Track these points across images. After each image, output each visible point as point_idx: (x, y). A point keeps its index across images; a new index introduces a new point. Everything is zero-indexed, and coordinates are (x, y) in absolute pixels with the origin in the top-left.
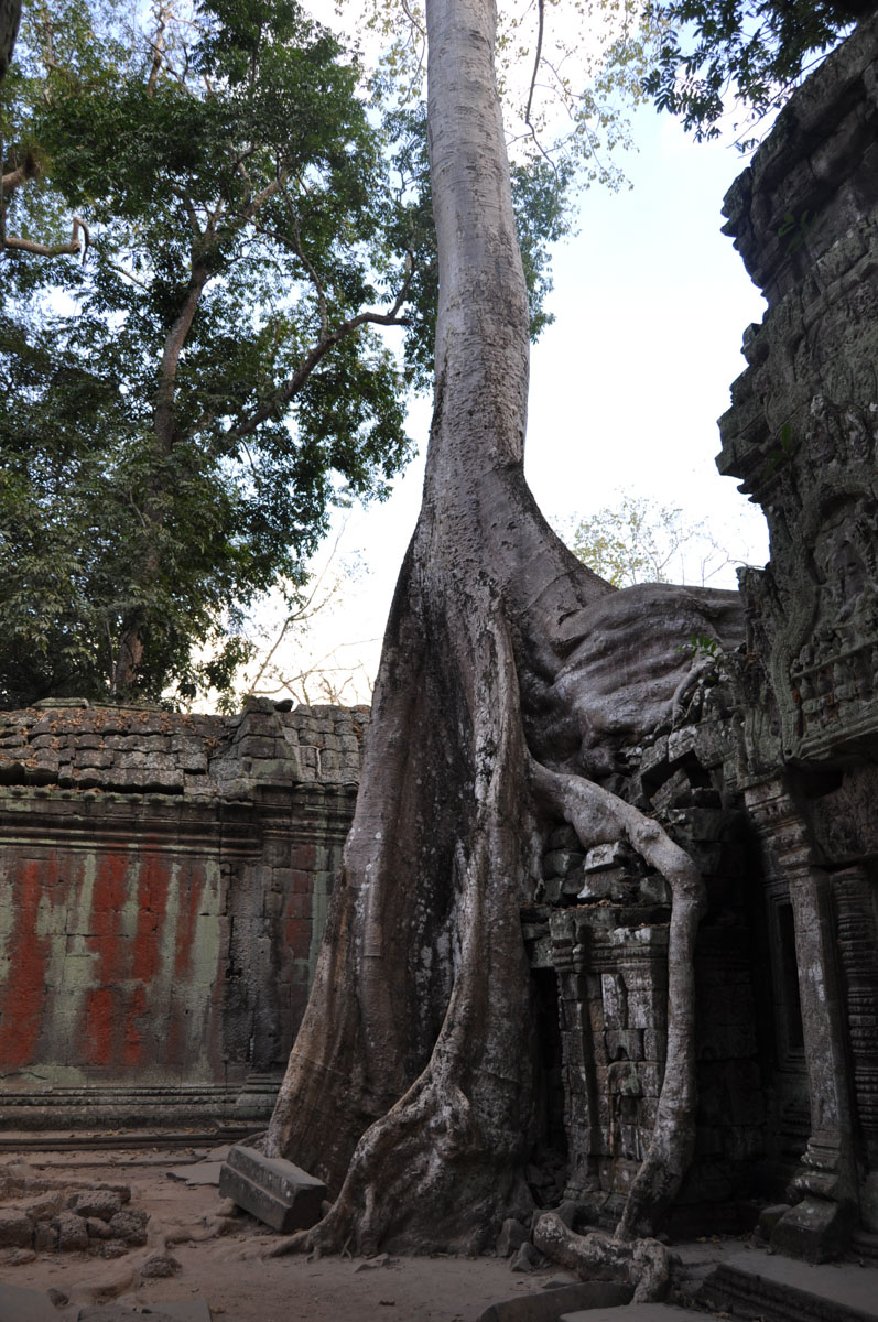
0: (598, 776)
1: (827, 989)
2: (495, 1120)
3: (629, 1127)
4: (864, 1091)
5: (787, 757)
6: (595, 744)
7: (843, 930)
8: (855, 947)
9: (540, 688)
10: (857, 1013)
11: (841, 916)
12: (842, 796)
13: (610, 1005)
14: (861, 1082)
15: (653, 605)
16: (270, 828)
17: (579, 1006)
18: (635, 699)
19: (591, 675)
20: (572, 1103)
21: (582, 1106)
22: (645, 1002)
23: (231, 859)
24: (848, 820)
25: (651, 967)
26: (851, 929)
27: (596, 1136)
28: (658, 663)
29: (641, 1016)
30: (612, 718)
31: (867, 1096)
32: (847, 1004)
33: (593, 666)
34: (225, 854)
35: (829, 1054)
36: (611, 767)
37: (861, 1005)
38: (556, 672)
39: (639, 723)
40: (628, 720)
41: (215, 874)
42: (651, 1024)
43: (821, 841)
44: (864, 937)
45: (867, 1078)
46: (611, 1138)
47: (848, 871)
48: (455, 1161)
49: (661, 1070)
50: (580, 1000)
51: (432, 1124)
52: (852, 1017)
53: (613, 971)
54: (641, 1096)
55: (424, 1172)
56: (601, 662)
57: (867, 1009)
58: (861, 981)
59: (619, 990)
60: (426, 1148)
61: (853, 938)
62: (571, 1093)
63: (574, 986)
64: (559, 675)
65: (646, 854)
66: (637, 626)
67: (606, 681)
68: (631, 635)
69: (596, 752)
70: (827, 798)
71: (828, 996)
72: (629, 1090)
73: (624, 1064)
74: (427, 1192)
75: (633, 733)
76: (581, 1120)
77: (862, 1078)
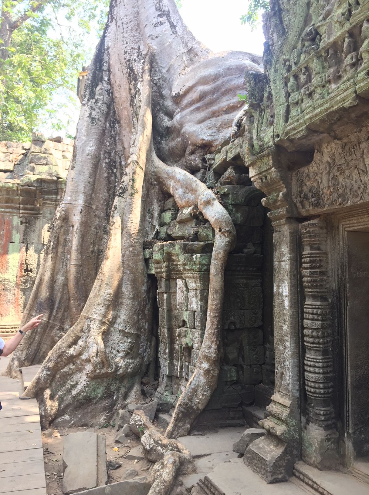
0: (193, 171)
1: (291, 301)
2: (121, 354)
3: (187, 364)
4: (310, 372)
5: (277, 139)
6: (192, 153)
7: (304, 263)
8: (312, 275)
9: (166, 122)
10: (309, 319)
11: (304, 253)
12: (313, 168)
13: (179, 297)
14: (307, 365)
15: (228, 69)
16: (46, 200)
17: (165, 296)
18: (215, 126)
19: (192, 112)
20: (162, 347)
21: (165, 349)
22: (196, 296)
23: (26, 215)
24: (315, 184)
25: (200, 277)
26: (309, 262)
27: (171, 365)
28: (229, 105)
29: (195, 304)
30: (201, 137)
31: (311, 375)
32: (303, 312)
33: (193, 107)
34: (22, 213)
35: (288, 344)
36: (200, 166)
37: (313, 314)
38: (174, 112)
39: (216, 140)
40: (210, 138)
41: (18, 223)
42: (199, 309)
43: (295, 201)
44: (319, 267)
45: (312, 363)
46: (179, 368)
47: (312, 221)
48: (94, 377)
49: (202, 335)
50: (166, 293)
51: (84, 357)
52: (305, 321)
53: (181, 278)
54: (192, 348)
55: (77, 384)
56: (198, 105)
57: (316, 317)
58: (314, 297)
59: (185, 289)
60: (80, 370)
61: (311, 268)
62: (162, 342)
63: (163, 285)
64: (175, 113)
65: (203, 212)
66: (219, 82)
67: (200, 115)
68: (215, 89)
69: (192, 157)
70: (302, 169)
71: (291, 307)
72: (187, 344)
73: (185, 329)
74: (78, 394)
75: (212, 146)
76: (165, 356)
77: (309, 363)
